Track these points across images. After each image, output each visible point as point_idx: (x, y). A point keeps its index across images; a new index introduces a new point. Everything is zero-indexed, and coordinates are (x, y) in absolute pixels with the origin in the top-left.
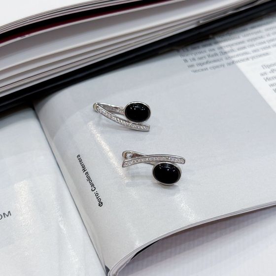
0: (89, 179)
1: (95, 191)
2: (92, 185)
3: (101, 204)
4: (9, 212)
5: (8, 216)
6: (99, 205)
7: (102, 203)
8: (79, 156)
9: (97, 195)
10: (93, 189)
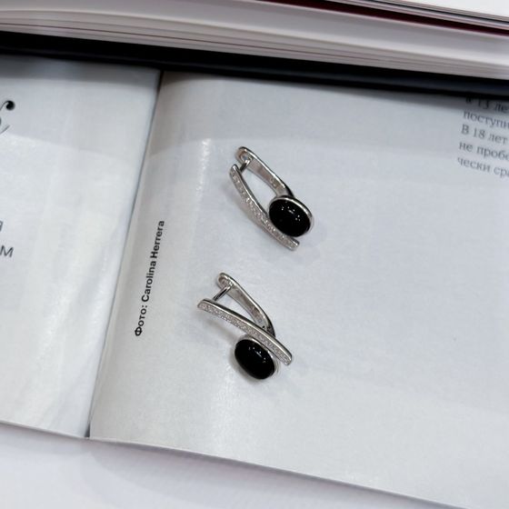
0: (150, 277)
1: (145, 304)
2: (148, 291)
3: (138, 332)
4: (11, 249)
5: (6, 254)
6: (136, 331)
7: (141, 332)
8: (162, 223)
9: (144, 311)
10: (145, 298)
